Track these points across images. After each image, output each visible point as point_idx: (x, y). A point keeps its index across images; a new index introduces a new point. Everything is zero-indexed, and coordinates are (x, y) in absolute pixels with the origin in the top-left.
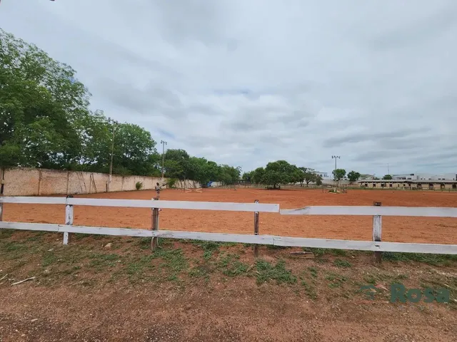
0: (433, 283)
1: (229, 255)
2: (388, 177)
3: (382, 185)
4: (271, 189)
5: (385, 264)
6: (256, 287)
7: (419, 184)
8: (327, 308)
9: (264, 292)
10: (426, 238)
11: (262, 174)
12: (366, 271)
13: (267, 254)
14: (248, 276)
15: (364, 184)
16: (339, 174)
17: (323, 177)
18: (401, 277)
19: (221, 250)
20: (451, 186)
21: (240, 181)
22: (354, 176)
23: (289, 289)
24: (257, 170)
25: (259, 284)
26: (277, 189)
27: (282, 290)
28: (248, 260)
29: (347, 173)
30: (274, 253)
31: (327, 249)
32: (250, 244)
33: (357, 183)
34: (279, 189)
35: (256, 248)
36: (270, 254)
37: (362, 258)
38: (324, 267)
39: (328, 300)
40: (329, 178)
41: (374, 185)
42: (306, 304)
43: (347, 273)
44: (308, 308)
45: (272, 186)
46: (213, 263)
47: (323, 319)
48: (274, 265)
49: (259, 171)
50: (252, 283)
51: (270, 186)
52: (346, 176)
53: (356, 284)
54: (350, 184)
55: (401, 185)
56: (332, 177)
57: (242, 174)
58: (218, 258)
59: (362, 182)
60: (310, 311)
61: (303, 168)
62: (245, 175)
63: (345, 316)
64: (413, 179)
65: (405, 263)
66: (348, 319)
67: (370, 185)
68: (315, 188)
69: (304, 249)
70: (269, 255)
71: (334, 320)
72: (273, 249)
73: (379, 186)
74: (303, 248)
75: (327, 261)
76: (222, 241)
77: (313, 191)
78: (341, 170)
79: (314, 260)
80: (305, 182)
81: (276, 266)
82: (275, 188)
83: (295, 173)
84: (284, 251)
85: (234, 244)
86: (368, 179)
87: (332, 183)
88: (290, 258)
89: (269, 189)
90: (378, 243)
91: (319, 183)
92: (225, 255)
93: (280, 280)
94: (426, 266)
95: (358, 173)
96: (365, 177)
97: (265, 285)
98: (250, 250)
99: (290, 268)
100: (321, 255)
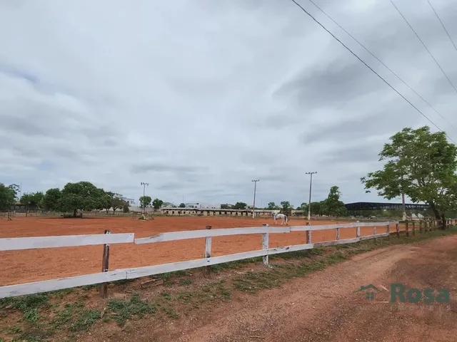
0: (238, 280)
1: (67, 306)
2: (183, 205)
3: (179, 213)
4: (69, 217)
5: (212, 275)
6: (119, 329)
7: (202, 211)
8: (187, 322)
9: (130, 332)
10: (220, 252)
11: (57, 197)
12: (202, 283)
13: (116, 291)
14: (105, 322)
15: (165, 211)
16: (146, 200)
17: (130, 204)
18: (222, 282)
19: (52, 302)
20: (218, 213)
21: (15, 206)
22: (158, 204)
23: (153, 319)
24: (50, 192)
25: (120, 325)
26: (78, 217)
27: (147, 321)
28: (96, 304)
29: (152, 201)
30: (124, 288)
31: (171, 273)
32: (92, 286)
33: (161, 210)
34: (81, 217)
35: (106, 288)
36: (121, 291)
37: (197, 274)
38: (173, 289)
39: (186, 315)
40: (135, 205)
41: (173, 212)
42: (171, 326)
43: (191, 289)
44: (174, 328)
45: (72, 214)
46: (47, 322)
47: (188, 332)
48: (129, 301)
49: (53, 194)
50: (113, 328)
51: (67, 213)
52: (151, 203)
53: (200, 295)
54: (155, 211)
55: (191, 212)
56: (139, 204)
57: (19, 196)
58: (52, 315)
59: (164, 210)
60: (176, 330)
61: (110, 193)
62: (25, 198)
63: (201, 322)
64: (198, 207)
65: (222, 270)
66: (204, 324)
67: (170, 212)
68: (123, 216)
69: (152, 277)
70: (119, 292)
71: (195, 329)
72: (122, 284)
73: (176, 212)
74: (150, 276)
75: (173, 283)
76: (57, 289)
77: (122, 218)
78: (148, 197)
79: (163, 285)
80: (111, 209)
81: (132, 301)
82: (75, 216)
83: (102, 198)
84: (133, 284)
85: (69, 291)
86: (168, 207)
87: (139, 210)
88: (142, 289)
89: (66, 217)
90: (209, 259)
91: (126, 210)
92: (61, 308)
93: (141, 313)
94: (232, 270)
95: (161, 201)
96: (166, 204)
97: (128, 323)
98: (94, 292)
99: (145, 299)
100: (168, 279)
